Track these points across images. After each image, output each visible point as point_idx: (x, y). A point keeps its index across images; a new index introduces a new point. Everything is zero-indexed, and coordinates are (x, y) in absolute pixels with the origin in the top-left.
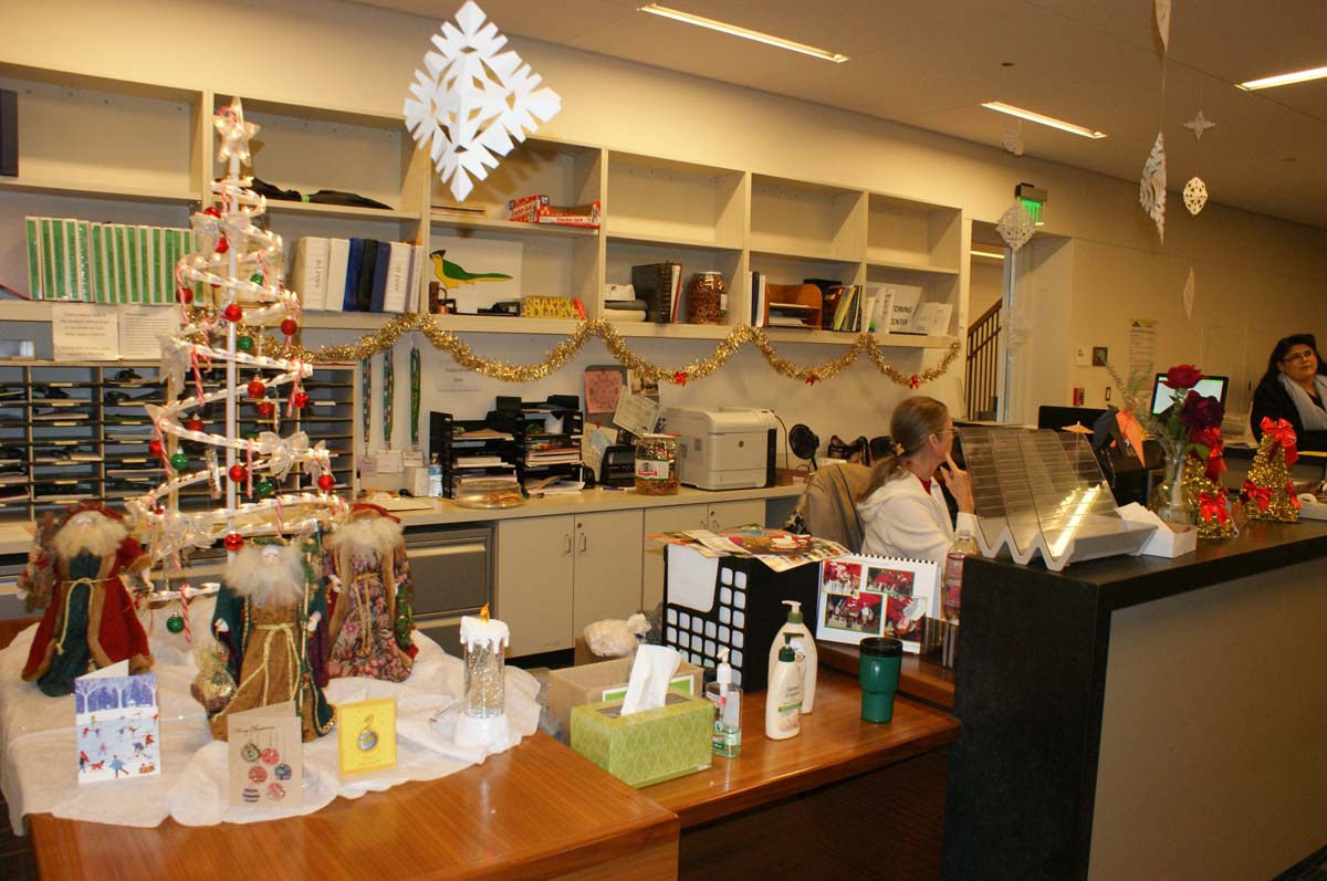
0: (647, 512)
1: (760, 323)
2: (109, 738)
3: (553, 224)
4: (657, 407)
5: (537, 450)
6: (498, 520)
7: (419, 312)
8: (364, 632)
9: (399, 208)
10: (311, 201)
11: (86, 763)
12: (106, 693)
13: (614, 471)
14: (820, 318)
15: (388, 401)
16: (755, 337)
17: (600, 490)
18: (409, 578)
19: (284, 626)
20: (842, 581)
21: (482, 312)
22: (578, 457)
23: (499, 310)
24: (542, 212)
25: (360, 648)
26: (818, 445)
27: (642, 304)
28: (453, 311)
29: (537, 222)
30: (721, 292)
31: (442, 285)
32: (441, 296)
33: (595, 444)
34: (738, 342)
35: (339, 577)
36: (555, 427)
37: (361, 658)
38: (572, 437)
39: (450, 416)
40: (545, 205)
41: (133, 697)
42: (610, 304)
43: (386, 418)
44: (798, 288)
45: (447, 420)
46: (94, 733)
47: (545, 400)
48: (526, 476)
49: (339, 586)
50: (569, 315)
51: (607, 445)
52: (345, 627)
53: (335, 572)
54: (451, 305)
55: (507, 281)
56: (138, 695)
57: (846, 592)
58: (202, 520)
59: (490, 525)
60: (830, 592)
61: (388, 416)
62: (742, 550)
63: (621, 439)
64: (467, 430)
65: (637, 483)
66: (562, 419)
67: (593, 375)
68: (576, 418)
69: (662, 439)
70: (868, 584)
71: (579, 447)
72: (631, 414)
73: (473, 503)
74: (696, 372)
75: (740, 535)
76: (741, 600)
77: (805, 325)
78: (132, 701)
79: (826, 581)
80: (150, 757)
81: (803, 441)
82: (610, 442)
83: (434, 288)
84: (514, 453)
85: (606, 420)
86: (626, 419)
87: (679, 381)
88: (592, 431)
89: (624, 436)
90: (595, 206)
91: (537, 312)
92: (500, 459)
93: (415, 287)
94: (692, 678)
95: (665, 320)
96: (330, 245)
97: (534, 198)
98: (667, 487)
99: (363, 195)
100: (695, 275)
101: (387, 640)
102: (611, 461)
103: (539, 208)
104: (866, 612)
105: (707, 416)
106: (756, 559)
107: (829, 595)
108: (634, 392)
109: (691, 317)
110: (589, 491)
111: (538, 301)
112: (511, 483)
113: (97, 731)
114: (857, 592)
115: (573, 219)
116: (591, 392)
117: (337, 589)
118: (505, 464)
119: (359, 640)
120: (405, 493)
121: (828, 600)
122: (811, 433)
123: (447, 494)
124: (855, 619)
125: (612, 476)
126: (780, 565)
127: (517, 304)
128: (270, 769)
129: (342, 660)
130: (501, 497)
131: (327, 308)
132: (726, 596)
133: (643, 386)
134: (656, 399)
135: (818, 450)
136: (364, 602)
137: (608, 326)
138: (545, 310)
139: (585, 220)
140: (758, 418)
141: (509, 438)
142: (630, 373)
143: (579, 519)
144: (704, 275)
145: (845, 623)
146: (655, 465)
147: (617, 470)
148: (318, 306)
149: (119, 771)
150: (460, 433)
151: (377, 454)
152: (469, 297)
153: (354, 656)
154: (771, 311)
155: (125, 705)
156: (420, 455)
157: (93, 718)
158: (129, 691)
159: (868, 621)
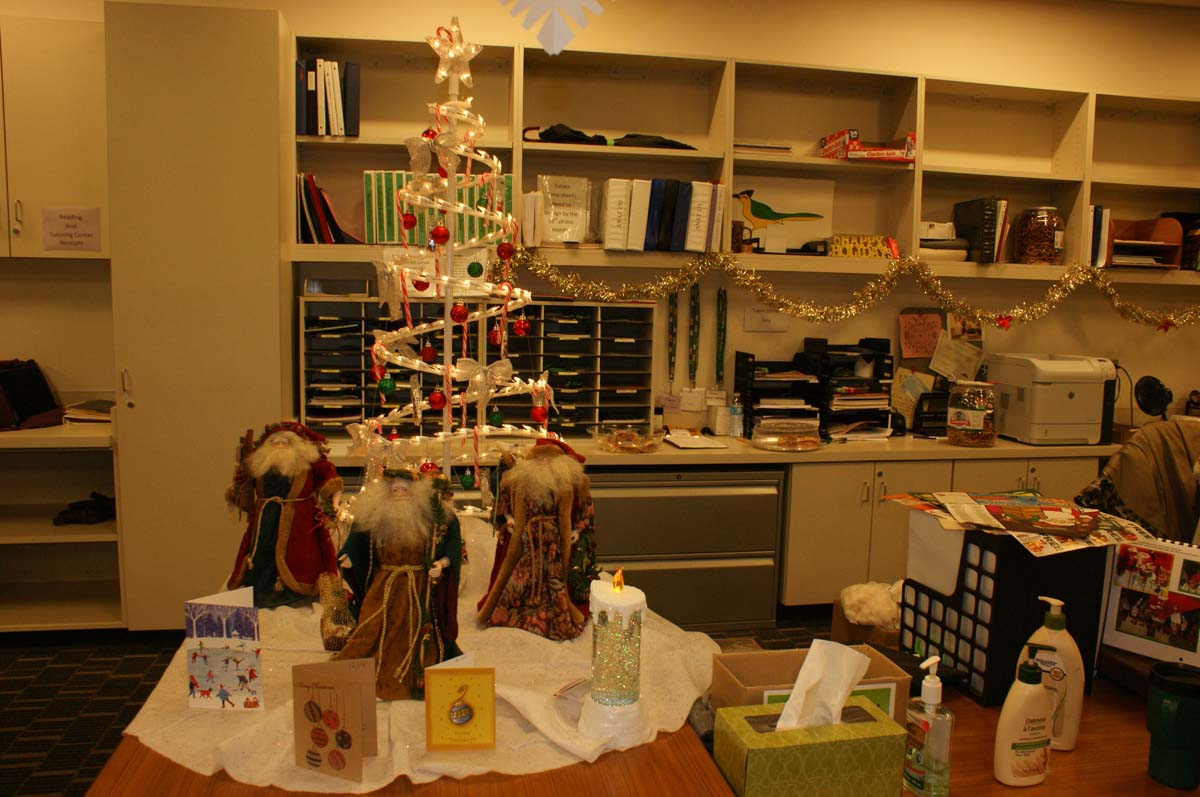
0: (957, 465)
1: (1101, 263)
2: (217, 666)
3: (862, 160)
4: (979, 354)
5: (842, 394)
6: (792, 464)
7: (721, 251)
8: (534, 580)
9: (703, 148)
10: (616, 145)
11: (195, 688)
12: (212, 620)
13: (928, 419)
14: (1179, 256)
15: (693, 340)
16: (1095, 277)
17: (910, 438)
18: (592, 524)
19: (406, 568)
20: (1142, 574)
21: (790, 252)
22: (887, 403)
23: (809, 249)
24: (851, 147)
25: (529, 597)
26: (1171, 400)
27: (963, 242)
28: (759, 251)
29: (846, 159)
30: (1055, 229)
31: (747, 224)
32: (746, 235)
33: (906, 390)
34: (1074, 283)
35: (513, 517)
36: (865, 372)
37: (530, 607)
38: (881, 382)
39: (753, 356)
40: (854, 139)
41: (236, 628)
42: (925, 243)
43: (691, 357)
44: (1152, 224)
45: (751, 360)
46: (202, 659)
47: (856, 343)
48: (831, 421)
49: (513, 527)
50: (880, 254)
51: (922, 391)
52: (515, 572)
53: (510, 512)
54: (755, 245)
55: (817, 221)
56: (241, 626)
57: (1149, 588)
58: (399, 447)
59: (785, 468)
60: (1125, 585)
61: (693, 355)
62: (995, 523)
63: (938, 386)
64: (772, 371)
65: (949, 433)
66: (872, 363)
67: (910, 318)
68: (887, 361)
69: (978, 386)
70: (1182, 582)
71: (888, 392)
72: (949, 360)
73: (770, 444)
74: (1023, 315)
75: (1004, 503)
76: (989, 586)
77: (1159, 265)
78: (235, 632)
79: (1120, 571)
80: (253, 692)
81: (1152, 395)
82: (925, 388)
83: (738, 228)
84: (819, 397)
85: (922, 365)
86: (944, 364)
87: (1001, 326)
88: (906, 377)
89: (941, 382)
90: (909, 139)
91: (845, 251)
92: (803, 401)
93: (717, 226)
94: (893, 687)
95: (986, 260)
96: (632, 186)
97: (842, 134)
98: (980, 438)
99: (668, 137)
100: (1026, 211)
101: (556, 591)
102: (925, 409)
103: (847, 143)
104: (1176, 619)
105: (1033, 365)
106: (1011, 536)
107: (1123, 590)
108: (955, 337)
109: (1017, 256)
110: (899, 439)
111: (847, 240)
112: (812, 426)
113: (205, 658)
114: (1165, 590)
115: (885, 153)
116: (907, 335)
117: (511, 530)
118: (808, 407)
119: (527, 588)
120: (707, 431)
121: (1122, 596)
122: (1162, 386)
123: (747, 434)
124: (1159, 626)
125: (925, 424)
126: (1044, 547)
127: (825, 243)
128: (331, 734)
129: (510, 607)
130: (799, 440)
131: (629, 248)
132: (972, 578)
133: (964, 331)
134: (979, 344)
135: (1169, 406)
136: (537, 547)
137: (922, 266)
138: (855, 249)
139: (898, 154)
140: (1095, 367)
141: (814, 380)
142: (949, 316)
143: (879, 468)
144: (1036, 211)
145: (1144, 629)
146: (969, 414)
147: (930, 417)
148: (619, 246)
149: (226, 702)
150: (764, 374)
151: (682, 391)
152: (775, 237)
153: (523, 605)
154: (1117, 249)
155: (229, 636)
156: (723, 394)
157: (201, 643)
158: (232, 621)
159: (1179, 630)
